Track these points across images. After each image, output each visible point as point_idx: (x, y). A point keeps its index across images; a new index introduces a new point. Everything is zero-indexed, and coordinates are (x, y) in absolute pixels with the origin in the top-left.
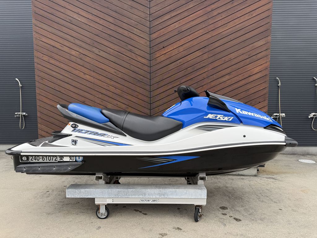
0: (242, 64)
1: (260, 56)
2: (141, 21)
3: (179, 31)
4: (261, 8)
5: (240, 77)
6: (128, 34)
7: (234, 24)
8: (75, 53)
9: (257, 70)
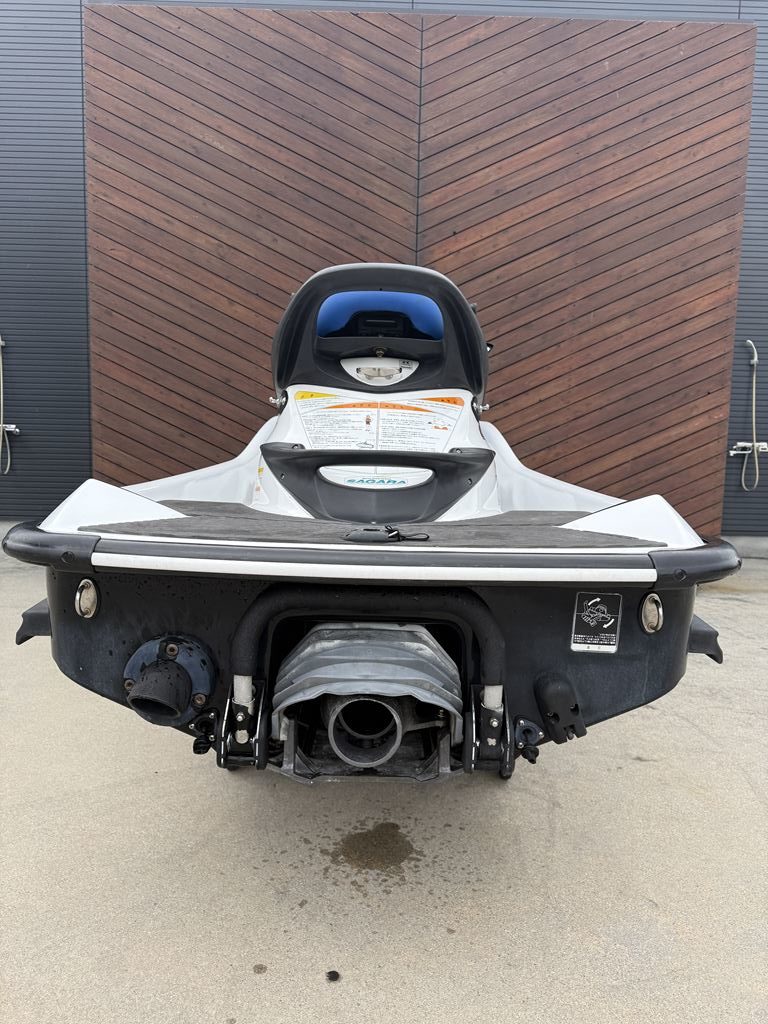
0: (663, 288)
1: (711, 266)
2: (393, 158)
3: (498, 191)
4: (720, 136)
5: (660, 323)
6: (358, 193)
7: (647, 177)
8: (207, 242)
9: (704, 304)
